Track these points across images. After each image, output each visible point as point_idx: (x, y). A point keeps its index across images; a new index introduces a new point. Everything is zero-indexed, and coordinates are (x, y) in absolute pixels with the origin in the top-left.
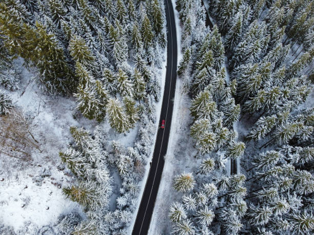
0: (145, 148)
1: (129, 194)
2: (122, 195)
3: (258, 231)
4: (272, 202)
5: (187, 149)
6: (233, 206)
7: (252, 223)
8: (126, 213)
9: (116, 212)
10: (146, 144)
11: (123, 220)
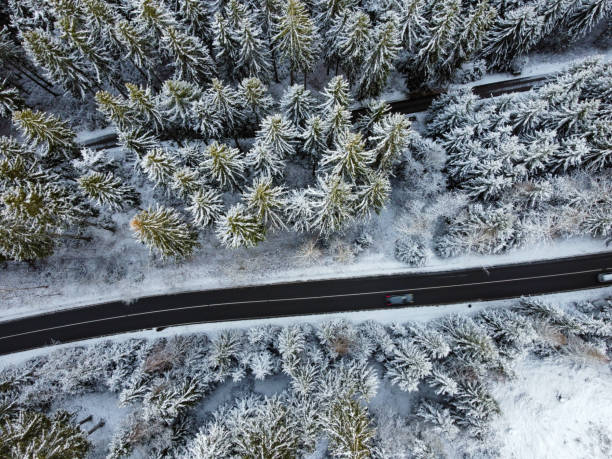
0: (116, 359)
1: (242, 355)
2: (249, 371)
3: (223, 55)
4: (151, 34)
5: (99, 254)
6: (184, 112)
7: (212, 70)
8: (283, 346)
9: (288, 369)
10: (106, 362)
11: (300, 346)
